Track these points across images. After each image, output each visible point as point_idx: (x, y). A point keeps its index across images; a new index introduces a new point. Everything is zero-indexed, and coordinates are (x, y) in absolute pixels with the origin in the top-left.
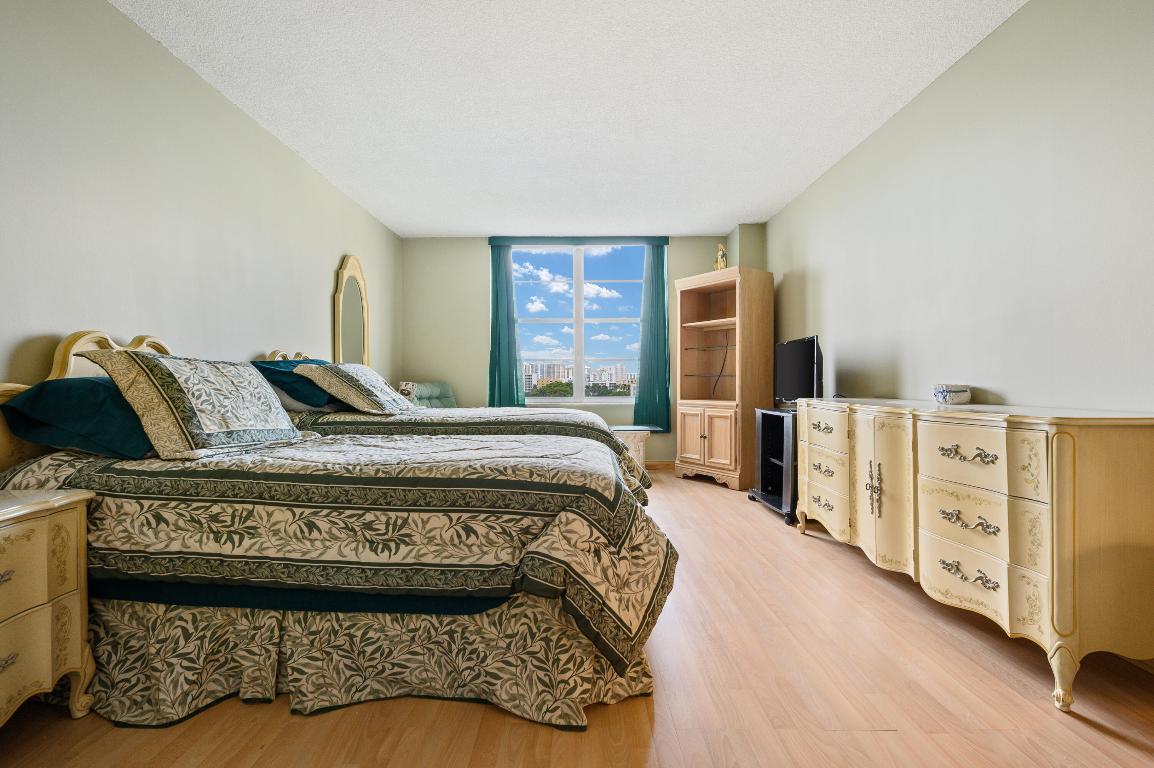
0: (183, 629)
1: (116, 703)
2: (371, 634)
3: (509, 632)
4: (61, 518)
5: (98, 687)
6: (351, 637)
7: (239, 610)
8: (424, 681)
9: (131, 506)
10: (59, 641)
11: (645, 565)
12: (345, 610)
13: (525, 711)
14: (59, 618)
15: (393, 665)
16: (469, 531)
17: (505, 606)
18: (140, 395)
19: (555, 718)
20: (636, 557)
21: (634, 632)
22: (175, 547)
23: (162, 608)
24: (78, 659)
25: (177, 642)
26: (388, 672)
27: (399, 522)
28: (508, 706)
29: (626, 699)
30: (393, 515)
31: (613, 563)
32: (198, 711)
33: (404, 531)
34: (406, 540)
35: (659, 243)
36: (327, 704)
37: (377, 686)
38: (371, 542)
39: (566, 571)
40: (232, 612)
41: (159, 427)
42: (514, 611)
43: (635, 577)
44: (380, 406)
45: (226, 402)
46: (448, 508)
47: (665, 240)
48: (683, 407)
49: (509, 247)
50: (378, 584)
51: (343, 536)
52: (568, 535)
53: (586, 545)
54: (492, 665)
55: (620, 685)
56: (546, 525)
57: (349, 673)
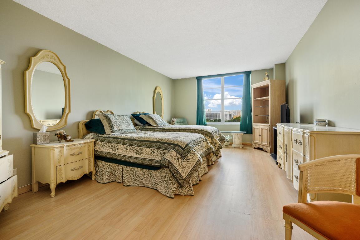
0: (108, 167)
1: (98, 179)
2: (137, 172)
3: (162, 175)
4: (90, 144)
5: (96, 175)
6: (134, 172)
7: (116, 164)
8: (146, 184)
9: (100, 143)
10: (89, 165)
11: (190, 164)
12: (133, 167)
13: (163, 192)
14: (89, 161)
15: (141, 179)
16: (154, 152)
17: (161, 169)
18: (105, 122)
19: (168, 195)
20: (188, 162)
21: (184, 178)
22: (106, 151)
23: (105, 162)
24: (93, 169)
25: (107, 169)
26: (140, 181)
27: (141, 149)
28: (160, 191)
29: (186, 195)
30: (140, 148)
31: (182, 162)
32: (109, 182)
33: (142, 151)
34: (142, 153)
35: (248, 73)
36: (129, 185)
37: (139, 183)
38: (136, 153)
39: (169, 162)
40: (115, 164)
41: (107, 128)
42: (163, 171)
43: (187, 166)
44: (157, 124)
45: (120, 124)
46: (149, 147)
47: (250, 72)
48: (255, 126)
49: (201, 79)
50: (137, 161)
51: (132, 151)
52: (171, 155)
53: (175, 157)
54: (157, 182)
55: (185, 192)
56: (168, 152)
57: (134, 180)
